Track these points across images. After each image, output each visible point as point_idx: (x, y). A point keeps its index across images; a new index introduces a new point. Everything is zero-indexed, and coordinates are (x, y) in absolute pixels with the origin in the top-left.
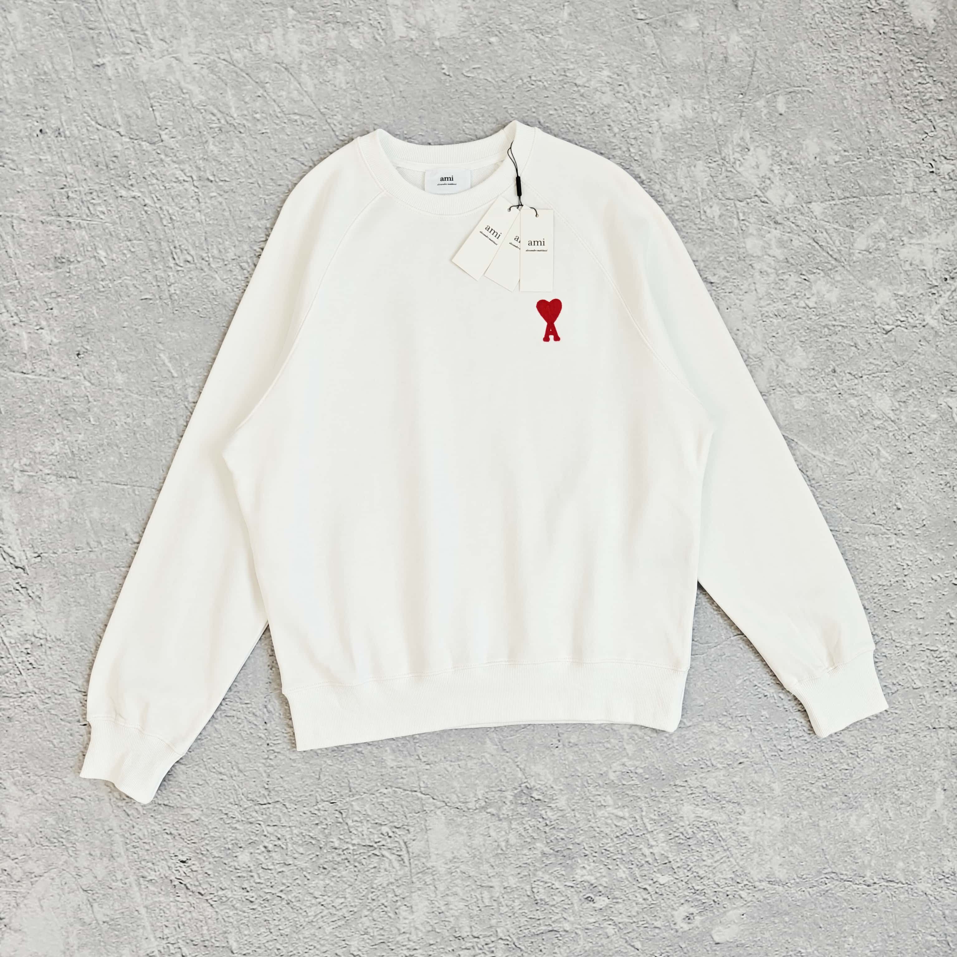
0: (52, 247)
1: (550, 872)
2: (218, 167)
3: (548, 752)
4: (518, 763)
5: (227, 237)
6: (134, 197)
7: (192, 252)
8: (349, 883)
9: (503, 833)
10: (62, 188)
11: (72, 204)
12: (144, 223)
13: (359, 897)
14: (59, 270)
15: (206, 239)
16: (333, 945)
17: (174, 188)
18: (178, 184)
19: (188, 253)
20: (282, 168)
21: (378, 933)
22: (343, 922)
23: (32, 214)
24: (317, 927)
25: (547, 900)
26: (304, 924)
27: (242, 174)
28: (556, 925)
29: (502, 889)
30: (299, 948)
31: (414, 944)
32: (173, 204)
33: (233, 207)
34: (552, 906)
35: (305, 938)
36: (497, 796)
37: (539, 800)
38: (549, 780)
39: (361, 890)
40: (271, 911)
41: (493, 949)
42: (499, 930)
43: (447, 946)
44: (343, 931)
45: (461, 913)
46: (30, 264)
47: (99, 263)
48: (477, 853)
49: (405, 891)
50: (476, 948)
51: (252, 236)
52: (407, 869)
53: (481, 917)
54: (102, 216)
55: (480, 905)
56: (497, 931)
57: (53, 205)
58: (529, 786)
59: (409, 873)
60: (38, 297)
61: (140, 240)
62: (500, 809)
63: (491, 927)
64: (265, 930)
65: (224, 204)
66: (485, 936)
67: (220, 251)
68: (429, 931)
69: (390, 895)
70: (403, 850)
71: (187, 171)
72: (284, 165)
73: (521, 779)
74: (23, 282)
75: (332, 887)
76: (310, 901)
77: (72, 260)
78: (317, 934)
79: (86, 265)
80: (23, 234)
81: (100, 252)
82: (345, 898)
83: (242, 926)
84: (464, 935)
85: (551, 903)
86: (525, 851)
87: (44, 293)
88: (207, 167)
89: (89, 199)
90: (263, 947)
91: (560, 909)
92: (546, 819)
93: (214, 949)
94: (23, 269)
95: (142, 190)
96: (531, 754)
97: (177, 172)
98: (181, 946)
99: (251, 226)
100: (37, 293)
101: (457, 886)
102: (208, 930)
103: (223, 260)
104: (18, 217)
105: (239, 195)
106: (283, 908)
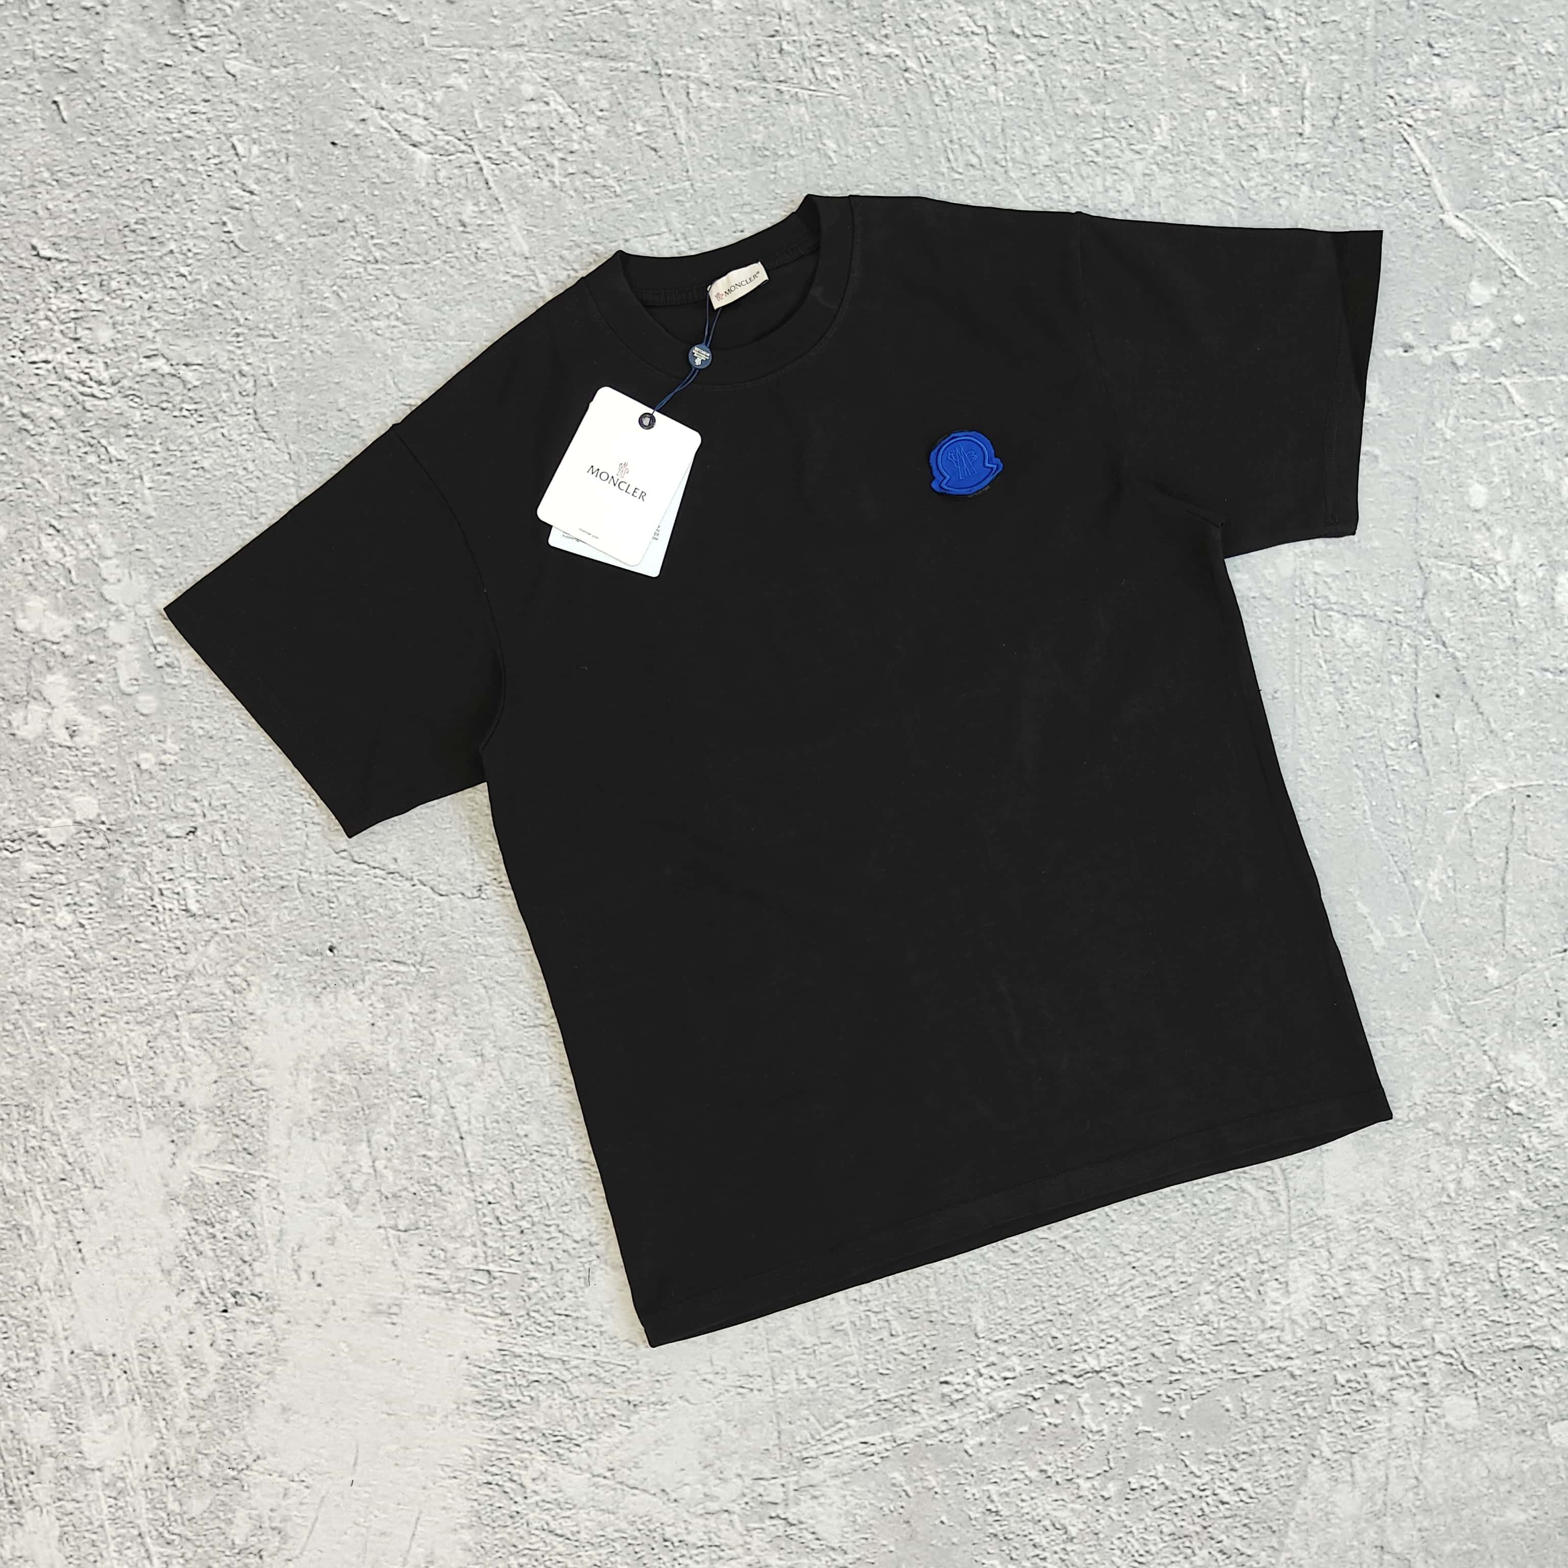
0: (749, 130)
1: (1532, 1242)
2: (1030, 13)
3: (1538, 1032)
4: (1486, 1048)
5: (1038, 129)
6: (889, 56)
7: (980, 151)
8: (1181, 1233)
9: (1453, 1167)
10: (773, 36)
11: (787, 63)
12: (903, 99)
13: (1198, 1259)
14: (759, 169)
15: (1003, 130)
16: (1148, 1339)
17: (955, 45)
18: (963, 38)
19: (973, 152)
20: (1137, 20)
21: (1227, 1324)
22: (1168, 1300)
23: (721, 75)
24: (1123, 1304)
25: (1524, 1292)
26: (1102, 1298)
27: (1069, 26)
28: (1538, 1336)
29: (1446, 1266)
30: (1089, 1339)
31: (1288, 1349)
32: (952, 70)
33: (1052, 80)
34: (1531, 1303)
35: (1100, 1322)
36: (1446, 1102)
37: (1519, 1114)
38: (1539, 1080)
39: (1202, 1247)
40: (1045, 1271)
41: (1425, 1370)
42: (1436, 1337)
43: (1345, 1357)
44: (1166, 1315)
45: (1373, 1302)
46: (711, 156)
47: (824, 161)
48: (1406, 1199)
49: (1278, 1255)
50: (1396, 1366)
51: (1080, 130)
52: (1283, 1217)
53: (1408, 1312)
54: (834, 85)
55: (1405, 1290)
56: (1433, 1339)
57: (756, 63)
58: (1503, 1088)
59: (1286, 1224)
60: (721, 211)
61: (895, 126)
62: (1450, 1124)
63: (1424, 1330)
64: (1033, 1303)
65: (1037, 74)
66: (1412, 1346)
67: (1025, 151)
68: (1315, 1329)
69: (1251, 1260)
70: (1279, 1182)
71: (978, 17)
72: (1140, 15)
73: (1491, 1075)
74: (698, 185)
75: (1151, 1236)
76: (1114, 1258)
77: (780, 153)
78: (1122, 1317)
79: (803, 162)
80: (704, 107)
81: (826, 141)
82: (1173, 1258)
83: (995, 1291)
84: (1376, 1340)
85: (1530, 1298)
86: (1490, 1203)
87: (732, 205)
88: (1013, 12)
89: (814, 54)
90: (1029, 1332)
91: (1547, 1309)
92: (1528, 1150)
93: (948, 1327)
94: (700, 164)
95: (903, 45)
96: (1509, 1034)
97: (962, 19)
98: (889, 1318)
99: (1079, 112)
100: (719, 204)
101: (1367, 1253)
102: (938, 1293)
103: (1030, 165)
104: (697, 79)
105: (1064, 61)
106: (1067, 1268)
